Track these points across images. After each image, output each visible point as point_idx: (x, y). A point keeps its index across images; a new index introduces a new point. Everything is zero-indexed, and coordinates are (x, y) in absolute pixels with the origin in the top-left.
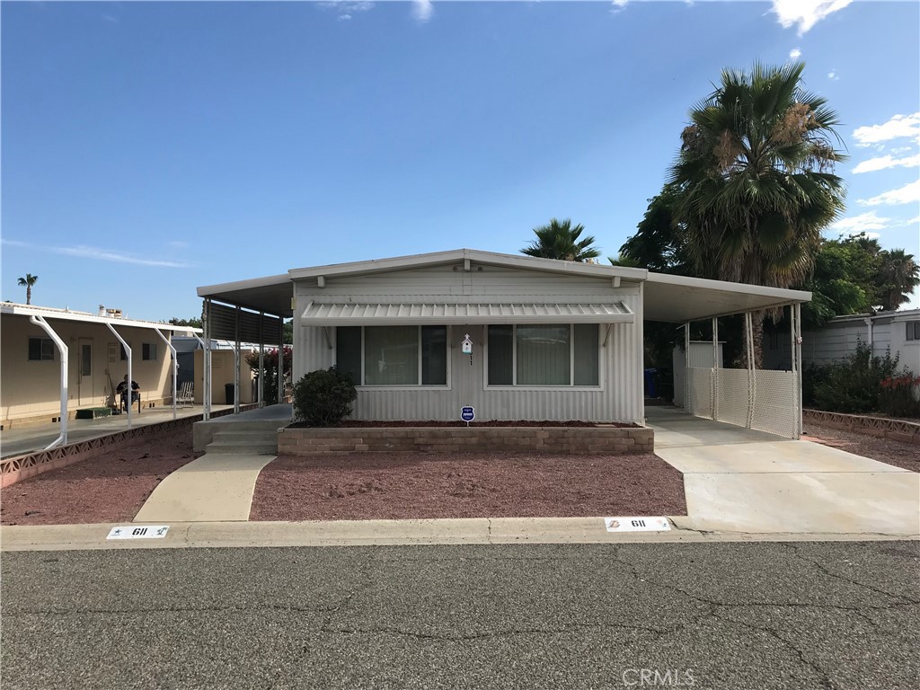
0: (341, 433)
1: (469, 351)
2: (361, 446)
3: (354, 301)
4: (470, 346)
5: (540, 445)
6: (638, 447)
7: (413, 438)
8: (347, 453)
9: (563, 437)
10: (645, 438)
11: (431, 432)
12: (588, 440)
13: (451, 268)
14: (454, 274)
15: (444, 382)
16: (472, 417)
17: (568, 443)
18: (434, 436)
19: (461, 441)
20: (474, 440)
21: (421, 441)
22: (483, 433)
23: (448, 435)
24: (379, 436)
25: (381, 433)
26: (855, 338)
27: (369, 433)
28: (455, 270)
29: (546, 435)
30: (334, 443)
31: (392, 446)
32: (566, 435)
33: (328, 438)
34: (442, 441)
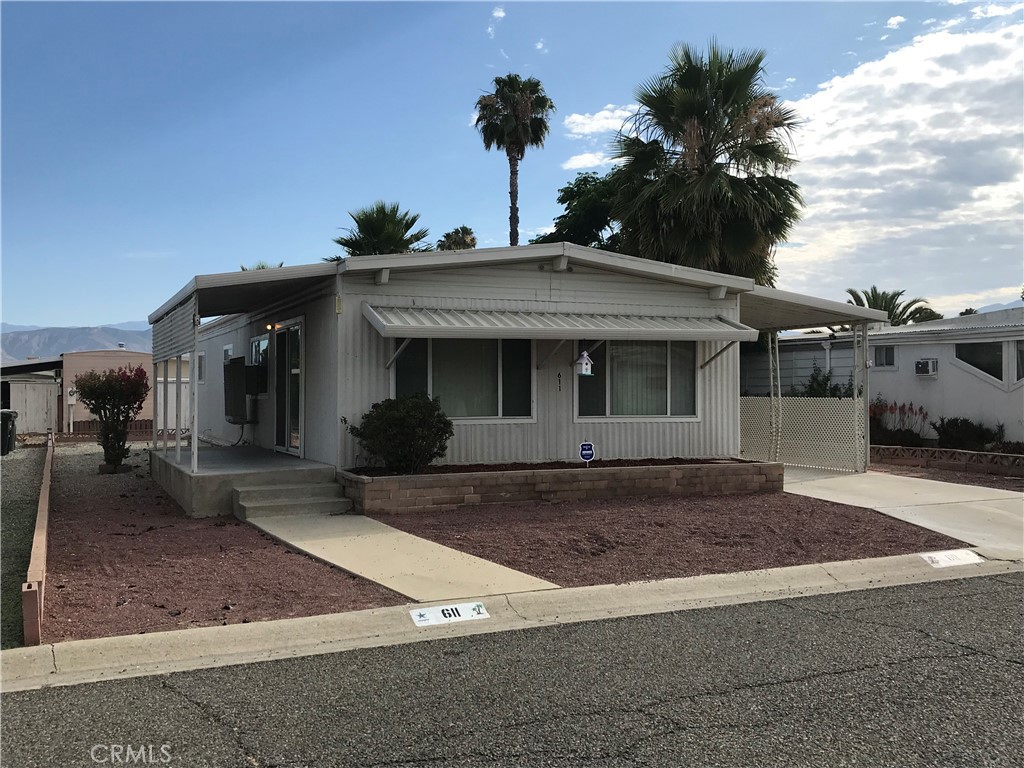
0: (447, 480)
1: (589, 373)
2: (471, 497)
3: (419, 303)
4: (589, 367)
5: (673, 487)
6: (769, 484)
7: (534, 485)
8: (454, 507)
9: (697, 477)
10: (776, 473)
11: (555, 476)
12: (721, 479)
13: (536, 266)
14: (539, 274)
15: (528, 413)
16: (592, 455)
17: (701, 483)
18: (558, 480)
19: (588, 485)
20: (603, 484)
21: (542, 487)
22: (614, 474)
23: (574, 478)
24: (493, 483)
25: (497, 478)
26: (810, 364)
27: (481, 479)
28: (541, 268)
29: (679, 475)
30: (440, 494)
31: (508, 495)
32: (700, 473)
33: (431, 487)
34: (567, 487)
